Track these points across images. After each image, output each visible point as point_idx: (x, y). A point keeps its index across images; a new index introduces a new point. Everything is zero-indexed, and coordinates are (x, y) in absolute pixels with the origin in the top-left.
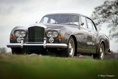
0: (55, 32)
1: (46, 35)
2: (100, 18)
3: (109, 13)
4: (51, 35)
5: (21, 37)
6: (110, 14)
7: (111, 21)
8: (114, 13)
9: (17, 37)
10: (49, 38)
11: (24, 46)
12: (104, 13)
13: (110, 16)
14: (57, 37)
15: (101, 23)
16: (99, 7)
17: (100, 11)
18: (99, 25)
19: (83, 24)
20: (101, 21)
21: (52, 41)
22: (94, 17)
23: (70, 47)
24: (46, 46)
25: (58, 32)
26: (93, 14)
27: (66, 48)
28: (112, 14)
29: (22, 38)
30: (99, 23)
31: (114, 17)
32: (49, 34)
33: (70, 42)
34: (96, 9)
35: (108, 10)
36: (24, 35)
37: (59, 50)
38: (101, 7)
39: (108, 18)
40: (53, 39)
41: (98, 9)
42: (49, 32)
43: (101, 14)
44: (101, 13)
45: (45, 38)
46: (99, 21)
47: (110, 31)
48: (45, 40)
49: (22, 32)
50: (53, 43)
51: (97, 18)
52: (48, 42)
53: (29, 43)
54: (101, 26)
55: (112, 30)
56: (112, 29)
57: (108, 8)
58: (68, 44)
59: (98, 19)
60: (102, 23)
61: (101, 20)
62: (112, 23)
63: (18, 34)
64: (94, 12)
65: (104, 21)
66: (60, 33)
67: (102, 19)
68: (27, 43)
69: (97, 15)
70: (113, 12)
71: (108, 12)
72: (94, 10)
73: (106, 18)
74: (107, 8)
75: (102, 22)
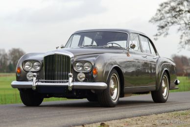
0: (86, 64)
1: (72, 68)
2: (168, 18)
3: (180, 11)
4: (81, 69)
5: (33, 72)
6: (181, 13)
7: (182, 22)
8: (186, 11)
9: (28, 72)
10: (78, 73)
11: (38, 87)
12: (173, 12)
13: (181, 16)
14: (91, 72)
15: (168, 25)
16: (166, 3)
17: (167, 9)
18: (166, 28)
19: (133, 47)
20: (168, 23)
21: (82, 78)
22: (160, 17)
23: (112, 86)
24: (73, 86)
25: (91, 64)
26: (158, 12)
27: (105, 90)
28: (183, 12)
29: (35, 74)
30: (166, 25)
31: (186, 17)
32: (78, 66)
33: (112, 78)
34: (162, 5)
35: (178, 6)
36: (38, 68)
37: (94, 92)
38: (169, 2)
39: (178, 18)
40: (84, 75)
41: (164, 5)
42: (77, 64)
43: (168, 13)
44: (168, 11)
45: (71, 74)
46: (166, 23)
47: (182, 36)
48: (71, 76)
49: (35, 64)
50: (84, 81)
51: (163, 18)
52: (76, 80)
53: (46, 82)
54: (168, 29)
55: (184, 35)
56: (184, 33)
57: (179, 4)
58: (108, 83)
59: (165, 20)
60: (170, 26)
61: (168, 21)
62: (184, 25)
63: (28, 67)
64: (160, 11)
65: (173, 23)
66: (95, 64)
67: (169, 19)
68: (42, 82)
69: (163, 14)
70: (184, 10)
71: (178, 10)
72: (159, 7)
73: (176, 18)
74: (176, 4)
75: (170, 24)
